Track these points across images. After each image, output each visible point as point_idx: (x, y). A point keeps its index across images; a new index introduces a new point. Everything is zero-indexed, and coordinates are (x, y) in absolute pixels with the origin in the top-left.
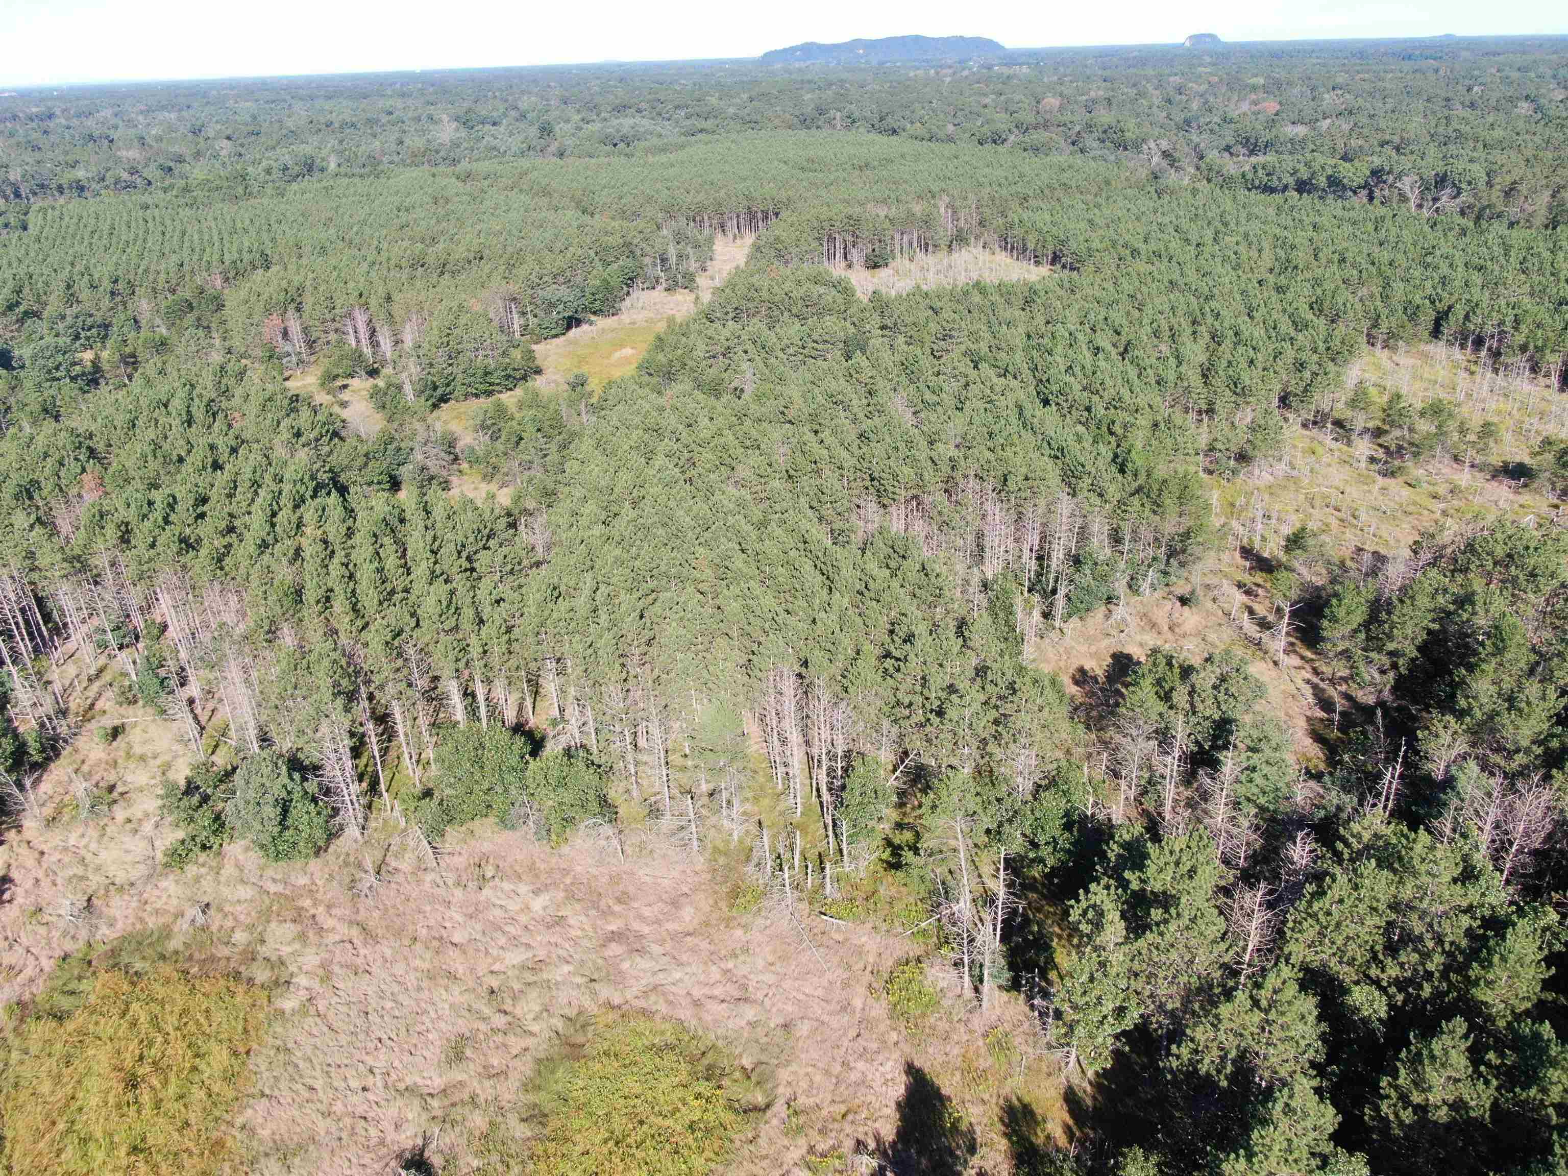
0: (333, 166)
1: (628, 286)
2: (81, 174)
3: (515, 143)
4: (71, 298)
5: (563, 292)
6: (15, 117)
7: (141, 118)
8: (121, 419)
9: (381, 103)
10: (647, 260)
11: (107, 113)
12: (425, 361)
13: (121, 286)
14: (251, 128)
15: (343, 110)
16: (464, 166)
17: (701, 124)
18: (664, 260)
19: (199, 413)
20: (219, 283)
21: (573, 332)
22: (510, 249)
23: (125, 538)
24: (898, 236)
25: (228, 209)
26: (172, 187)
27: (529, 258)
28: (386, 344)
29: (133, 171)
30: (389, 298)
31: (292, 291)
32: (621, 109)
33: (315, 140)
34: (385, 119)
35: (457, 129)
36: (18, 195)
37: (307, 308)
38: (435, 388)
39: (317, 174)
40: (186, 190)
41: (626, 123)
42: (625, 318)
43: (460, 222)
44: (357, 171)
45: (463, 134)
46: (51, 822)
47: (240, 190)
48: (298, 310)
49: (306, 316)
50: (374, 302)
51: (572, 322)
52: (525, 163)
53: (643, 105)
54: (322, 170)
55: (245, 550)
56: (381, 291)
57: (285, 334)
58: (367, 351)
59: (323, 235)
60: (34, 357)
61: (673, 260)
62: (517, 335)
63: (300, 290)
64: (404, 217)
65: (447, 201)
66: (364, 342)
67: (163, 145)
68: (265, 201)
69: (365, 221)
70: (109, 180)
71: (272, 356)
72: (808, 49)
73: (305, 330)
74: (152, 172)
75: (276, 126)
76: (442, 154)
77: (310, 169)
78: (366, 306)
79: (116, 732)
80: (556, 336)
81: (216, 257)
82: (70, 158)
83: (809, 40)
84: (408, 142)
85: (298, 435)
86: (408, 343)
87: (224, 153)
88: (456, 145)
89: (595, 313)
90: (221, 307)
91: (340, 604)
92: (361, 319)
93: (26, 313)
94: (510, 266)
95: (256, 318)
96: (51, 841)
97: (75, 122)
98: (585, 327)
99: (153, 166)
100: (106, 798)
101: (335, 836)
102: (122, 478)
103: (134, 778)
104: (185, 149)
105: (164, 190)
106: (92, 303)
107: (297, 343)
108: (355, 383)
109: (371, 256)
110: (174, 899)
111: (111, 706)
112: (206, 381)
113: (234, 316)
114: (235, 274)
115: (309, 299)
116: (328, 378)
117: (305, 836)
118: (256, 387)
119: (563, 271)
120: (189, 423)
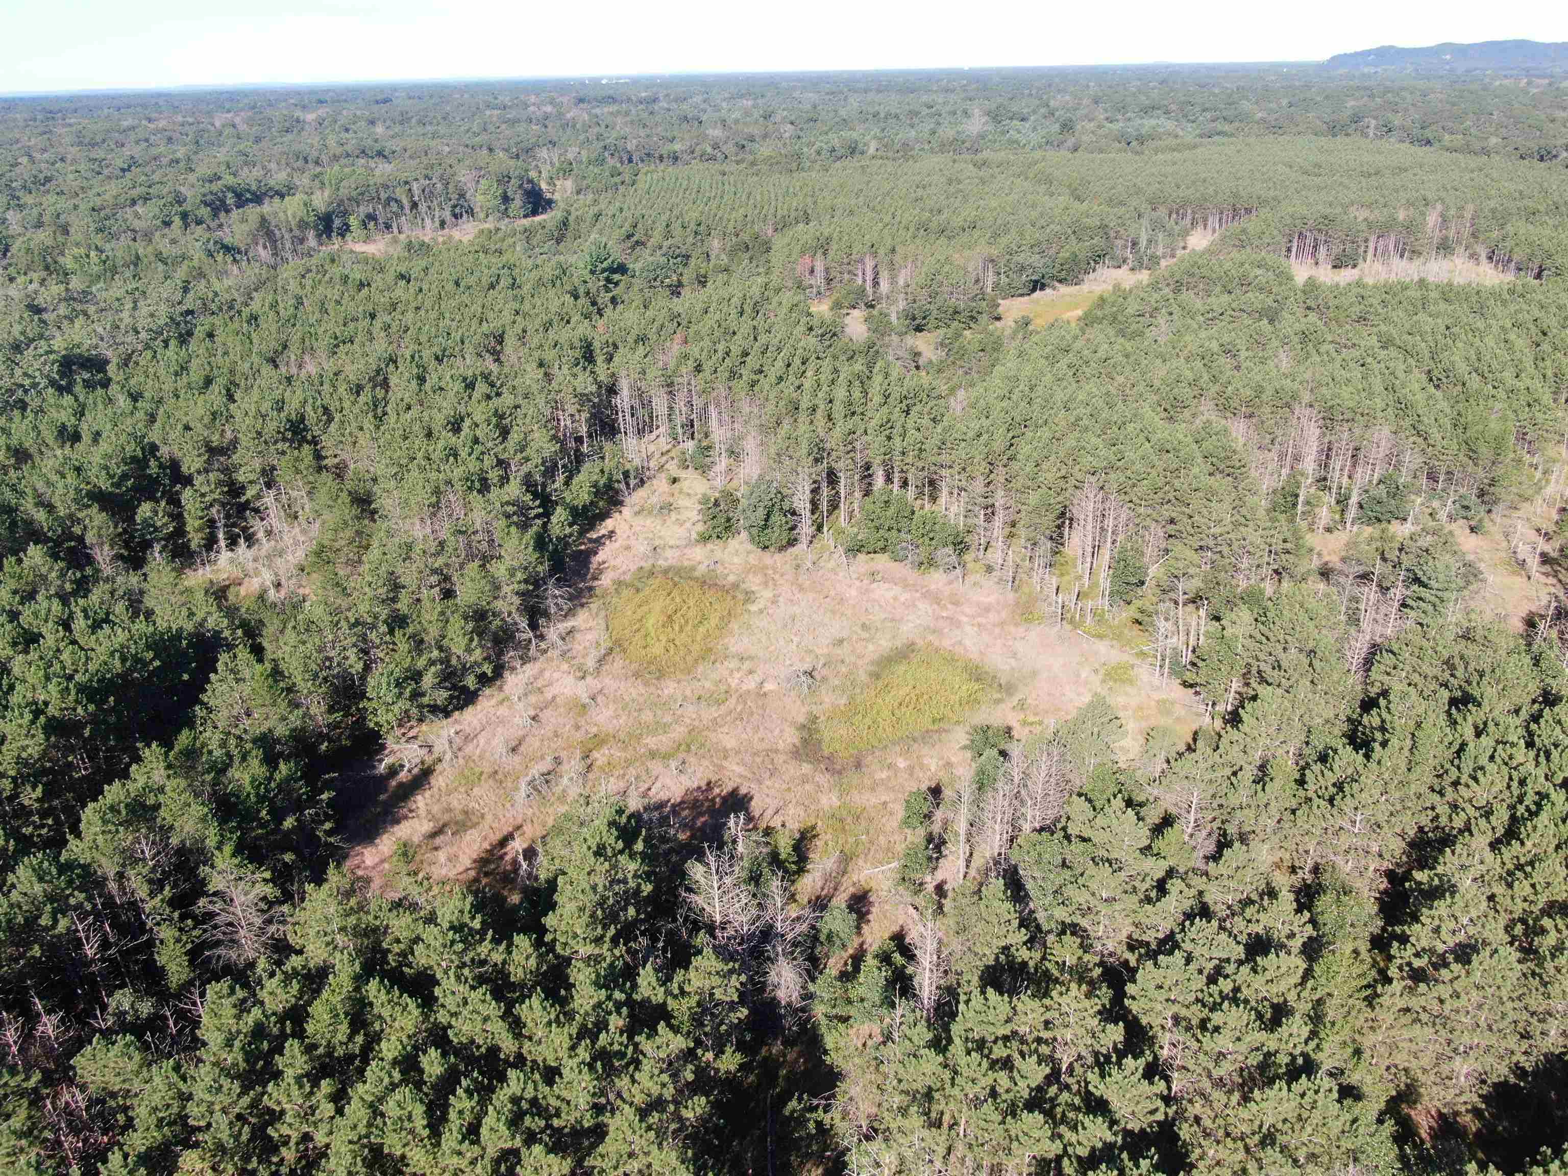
0: (872, 151)
1: (1096, 262)
2: (677, 147)
3: (1035, 138)
4: (668, 235)
5: (1036, 260)
6: (629, 100)
7: (724, 104)
8: (699, 307)
9: (925, 98)
10: (1119, 243)
11: (698, 99)
12: (910, 297)
13: (701, 228)
14: (811, 115)
15: (892, 103)
16: (985, 154)
17: (1220, 126)
18: (1134, 244)
19: (748, 309)
20: (770, 232)
21: (1038, 293)
22: (999, 222)
23: (698, 369)
24: (1373, 239)
25: (784, 179)
26: (743, 161)
27: (1013, 231)
28: (884, 287)
29: (715, 146)
30: (893, 250)
31: (823, 240)
32: (1146, 111)
33: (860, 128)
34: (926, 111)
35: (986, 123)
36: (630, 161)
37: (831, 253)
38: (914, 319)
39: (857, 156)
40: (753, 164)
41: (1148, 123)
42: (1085, 287)
43: (965, 199)
44: (890, 154)
45: (990, 127)
46: (638, 513)
47: (794, 165)
48: (825, 254)
49: (829, 258)
50: (882, 252)
51: (1037, 285)
52: (1038, 154)
53: (1173, 107)
54: (862, 153)
55: (765, 383)
56: (889, 243)
57: (812, 271)
58: (869, 290)
59: (853, 202)
60: (642, 270)
61: (1143, 243)
62: (989, 290)
63: (829, 240)
64: (920, 192)
65: (959, 182)
66: (869, 283)
67: (740, 127)
68: (814, 174)
69: (888, 193)
70: (698, 153)
71: (800, 286)
72: (1384, 54)
73: (827, 270)
74: (729, 148)
75: (832, 114)
76: (967, 145)
77: (853, 152)
78: (875, 255)
79: (675, 480)
80: (1022, 295)
81: (772, 211)
82: (669, 135)
83: (1387, 43)
84: (940, 131)
85: (811, 329)
86: (901, 282)
87: (787, 135)
88: (982, 136)
89: (1060, 281)
90: (768, 250)
91: (820, 413)
92: (869, 264)
93: (637, 242)
94: (996, 236)
95: (794, 256)
96: (638, 521)
97: (674, 106)
98: (1048, 291)
99: (731, 144)
100: (667, 508)
101: (792, 542)
102: (699, 337)
103: (683, 502)
104: (756, 131)
105: (738, 163)
106: (681, 239)
107: (819, 279)
108: (856, 313)
109: (887, 219)
110: (699, 556)
111: (673, 468)
112: (756, 291)
113: (777, 257)
114: (782, 226)
115: (834, 246)
116: (837, 305)
117: (777, 534)
118: (787, 298)
119: (1040, 243)
120: (742, 314)
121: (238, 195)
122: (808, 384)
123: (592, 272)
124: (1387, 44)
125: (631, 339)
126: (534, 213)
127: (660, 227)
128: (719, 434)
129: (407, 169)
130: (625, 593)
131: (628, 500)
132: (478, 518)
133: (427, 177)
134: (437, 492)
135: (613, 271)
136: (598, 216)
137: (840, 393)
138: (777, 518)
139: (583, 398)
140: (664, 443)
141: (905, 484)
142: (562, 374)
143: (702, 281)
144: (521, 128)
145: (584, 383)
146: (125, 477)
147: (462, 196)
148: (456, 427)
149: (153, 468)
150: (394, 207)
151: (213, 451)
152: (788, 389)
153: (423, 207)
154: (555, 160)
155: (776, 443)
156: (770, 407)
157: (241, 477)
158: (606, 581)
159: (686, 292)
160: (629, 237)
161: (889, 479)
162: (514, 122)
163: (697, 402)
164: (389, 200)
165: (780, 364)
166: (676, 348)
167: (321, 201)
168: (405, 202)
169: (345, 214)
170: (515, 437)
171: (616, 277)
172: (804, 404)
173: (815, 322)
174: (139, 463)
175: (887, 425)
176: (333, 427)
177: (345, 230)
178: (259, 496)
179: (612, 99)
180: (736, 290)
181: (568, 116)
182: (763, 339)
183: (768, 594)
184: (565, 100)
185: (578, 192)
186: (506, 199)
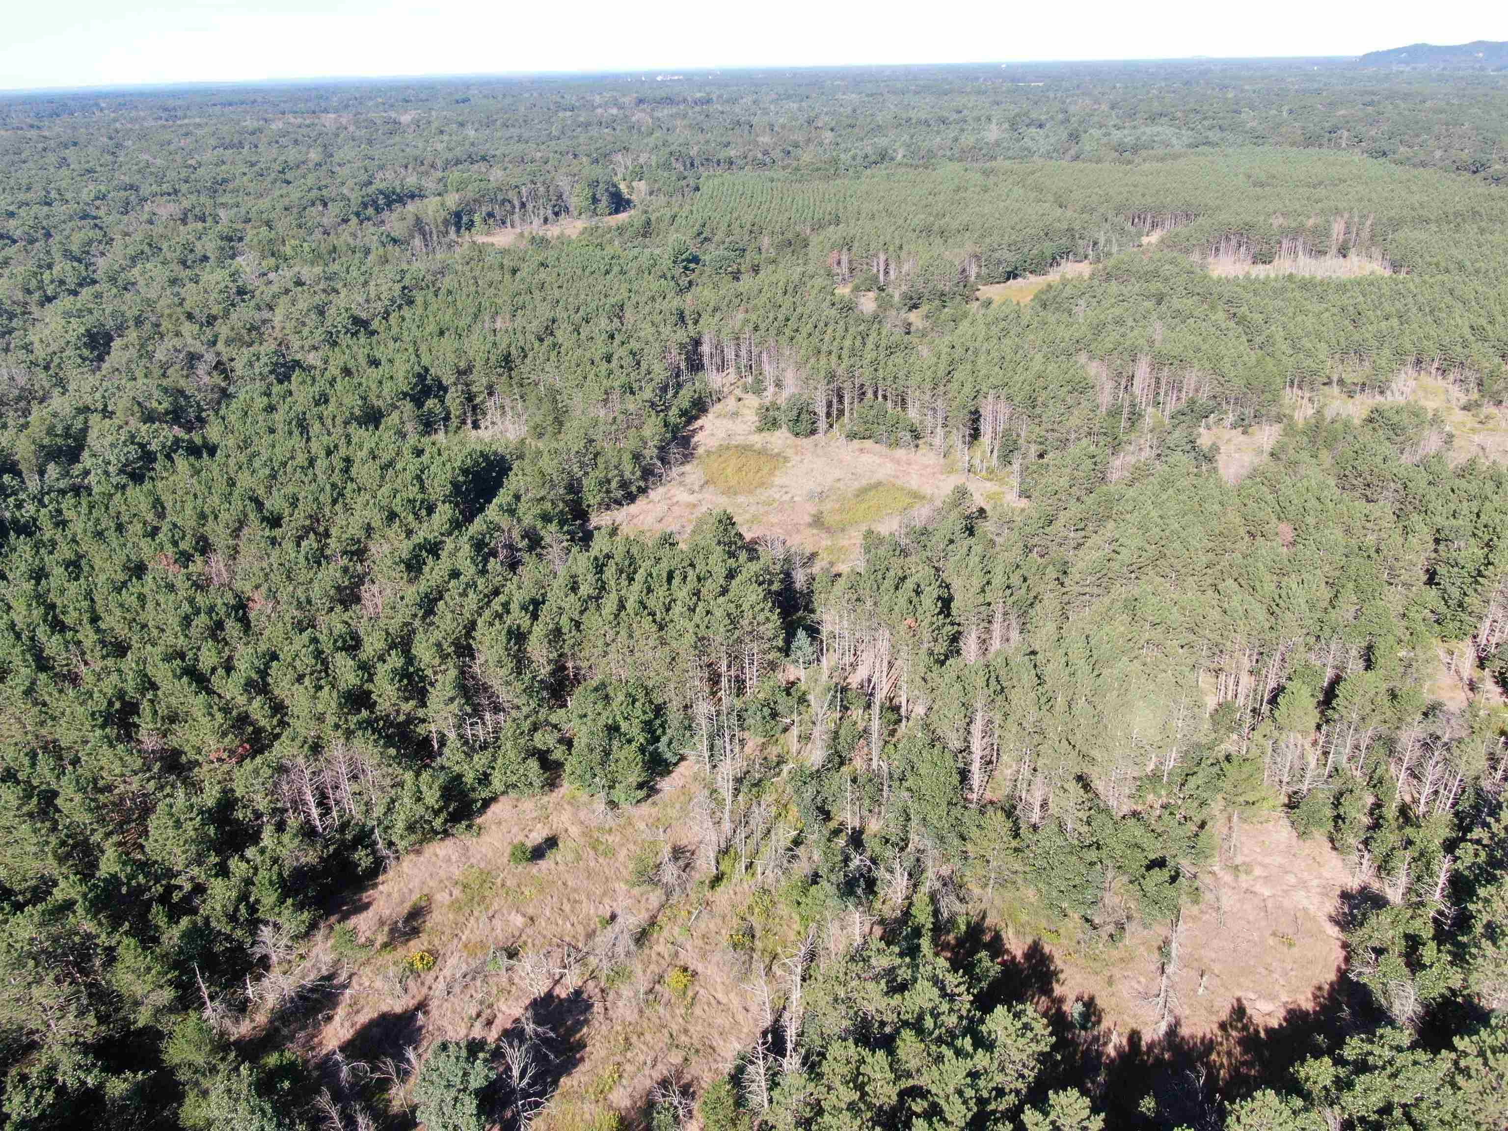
0: (899, 157)
1: (1061, 258)
2: (733, 153)
3: (1045, 146)
4: (729, 233)
5: (1011, 256)
6: (685, 100)
7: (772, 107)
8: (755, 288)
10: (1082, 242)
12: (910, 283)
13: (755, 228)
14: (850, 121)
15: (925, 106)
16: (996, 162)
18: (1095, 243)
19: (790, 290)
20: (808, 231)
21: (1011, 282)
22: (986, 225)
23: (756, 328)
24: (1284, 241)
25: (822, 186)
26: (789, 166)
27: (996, 233)
28: (892, 275)
29: (766, 153)
30: (901, 248)
31: (848, 240)
33: (892, 134)
34: (953, 117)
35: (1005, 130)
36: (692, 165)
37: (854, 249)
38: (911, 299)
39: (886, 163)
40: (797, 169)
41: (1150, 131)
42: (1049, 277)
43: (966, 205)
44: (915, 161)
45: (1007, 135)
46: (717, 417)
47: (832, 171)
48: (849, 250)
49: (852, 253)
50: (891, 249)
51: (1012, 275)
54: (891, 160)
55: (799, 338)
56: (897, 242)
57: (839, 263)
58: (881, 277)
59: (876, 207)
60: (711, 260)
61: (1102, 242)
62: (972, 278)
63: (853, 238)
64: (931, 199)
65: (965, 190)
66: (881, 272)
67: (786, 132)
68: (847, 181)
70: (750, 159)
71: (829, 274)
73: (850, 262)
74: (777, 154)
75: (869, 120)
76: (985, 151)
77: (883, 158)
78: (887, 251)
79: (740, 399)
80: (998, 282)
81: (810, 215)
82: (724, 140)
84: (963, 140)
85: (834, 304)
86: (904, 272)
87: (827, 141)
88: (997, 144)
89: (1030, 272)
90: (806, 246)
91: (834, 355)
92: (882, 257)
93: (706, 239)
94: (983, 236)
95: (825, 252)
96: (718, 422)
97: (727, 108)
98: (1020, 280)
99: (778, 150)
100: (735, 414)
101: (813, 432)
102: (755, 308)
103: (746, 411)
104: (799, 137)
105: (784, 168)
106: (740, 237)
107: (845, 268)
108: (871, 295)
109: (900, 222)
110: (757, 440)
111: (738, 392)
112: (796, 277)
113: (813, 251)
114: (818, 226)
115: (856, 244)
116: (856, 289)
117: (804, 426)
118: (819, 282)
119: (1015, 243)
120: (785, 293)
121: (387, 197)
122: (827, 338)
123: (674, 262)
124: (1420, 42)
125: (709, 309)
126: (617, 211)
127: (723, 227)
128: (768, 369)
129: (517, 175)
130: (713, 457)
131: (711, 410)
132: (631, 407)
133: (533, 182)
134: (606, 393)
135: (689, 261)
136: (674, 217)
137: (847, 343)
138: (804, 416)
139: (682, 346)
140: (732, 377)
141: (885, 397)
142: (666, 331)
143: (756, 269)
144: (594, 131)
145: (682, 336)
146: (416, 385)
147: (560, 197)
148: (608, 359)
149: (429, 382)
150: (508, 207)
151: (461, 373)
152: (815, 340)
153: (530, 207)
154: (629, 163)
155: (804, 372)
156: (803, 352)
157: (474, 389)
158: (701, 451)
159: (744, 277)
160: (699, 234)
161: (875, 394)
162: (587, 125)
163: (755, 351)
164: (504, 201)
165: (810, 326)
166: (741, 316)
167: (452, 200)
168: (517, 203)
169: (471, 212)
170: (644, 366)
171: (692, 266)
172: (824, 348)
173: (837, 299)
174: (421, 377)
175: (875, 362)
176: (527, 361)
177: (470, 225)
178: (483, 402)
179: (669, 101)
180: (781, 277)
181: (634, 119)
182: (799, 310)
183: (798, 458)
184: (626, 100)
185: (651, 194)
186: (595, 200)
